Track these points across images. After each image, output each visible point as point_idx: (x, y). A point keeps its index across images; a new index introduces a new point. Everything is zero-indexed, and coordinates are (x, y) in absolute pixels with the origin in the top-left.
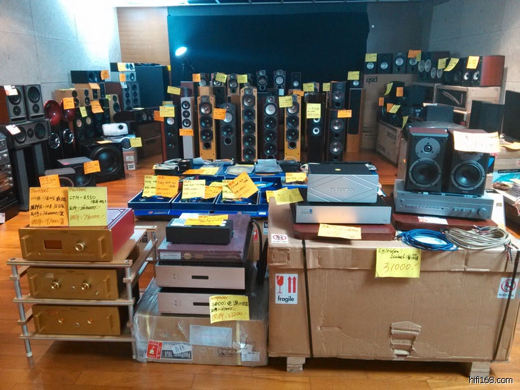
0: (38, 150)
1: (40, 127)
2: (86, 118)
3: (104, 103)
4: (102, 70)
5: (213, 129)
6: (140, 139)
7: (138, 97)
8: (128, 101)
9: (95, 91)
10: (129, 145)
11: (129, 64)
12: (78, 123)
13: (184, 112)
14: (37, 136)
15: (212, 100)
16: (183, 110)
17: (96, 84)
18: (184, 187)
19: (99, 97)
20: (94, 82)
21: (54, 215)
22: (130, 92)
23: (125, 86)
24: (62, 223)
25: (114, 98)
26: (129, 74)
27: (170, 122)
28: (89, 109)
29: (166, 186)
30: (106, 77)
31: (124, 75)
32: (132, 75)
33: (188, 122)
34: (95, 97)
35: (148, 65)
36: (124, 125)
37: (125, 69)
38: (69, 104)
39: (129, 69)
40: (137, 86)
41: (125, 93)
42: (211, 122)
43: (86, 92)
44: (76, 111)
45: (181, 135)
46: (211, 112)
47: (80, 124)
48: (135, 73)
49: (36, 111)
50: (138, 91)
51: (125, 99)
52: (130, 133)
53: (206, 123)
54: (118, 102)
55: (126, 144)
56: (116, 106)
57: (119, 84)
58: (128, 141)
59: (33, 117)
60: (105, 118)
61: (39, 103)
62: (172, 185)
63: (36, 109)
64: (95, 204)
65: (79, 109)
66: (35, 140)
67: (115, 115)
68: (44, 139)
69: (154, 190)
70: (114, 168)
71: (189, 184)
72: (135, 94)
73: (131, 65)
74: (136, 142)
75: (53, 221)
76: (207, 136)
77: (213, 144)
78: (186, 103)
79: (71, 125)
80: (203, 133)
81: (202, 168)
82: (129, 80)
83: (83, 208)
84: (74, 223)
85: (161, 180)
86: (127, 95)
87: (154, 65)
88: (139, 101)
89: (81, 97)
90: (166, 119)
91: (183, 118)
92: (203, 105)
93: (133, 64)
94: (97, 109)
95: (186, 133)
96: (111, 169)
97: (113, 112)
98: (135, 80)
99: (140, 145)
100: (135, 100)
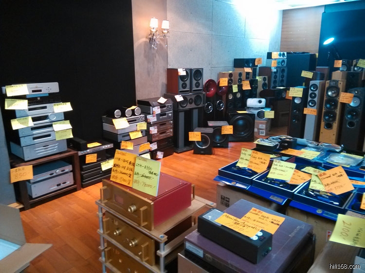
0: (195, 113)
1: (198, 97)
2: (236, 93)
3: (253, 83)
4: (257, 58)
5: (338, 111)
6: (273, 112)
7: (285, 79)
8: (275, 82)
9: (248, 73)
10: (264, 116)
11: (282, 53)
12: (230, 96)
13: (311, 94)
14: (196, 104)
15: (341, 86)
16: (310, 92)
17: (250, 69)
18: (273, 166)
19: (251, 78)
20: (249, 67)
21: (125, 175)
22: (278, 75)
23: (274, 70)
24: (129, 184)
25: (264, 79)
26: (281, 60)
27: (297, 101)
28: (240, 87)
29: (258, 161)
30: (258, 63)
31: (276, 61)
32: (283, 61)
33: (314, 102)
34: (247, 78)
35: (298, 53)
36: (263, 100)
37: (278, 57)
38: (224, 82)
39: (282, 57)
40: (286, 70)
41: (273, 75)
42: (336, 106)
43: (240, 74)
44: (229, 88)
45: (305, 113)
46: (338, 95)
47: (231, 97)
48: (286, 60)
49: (197, 87)
50: (285, 74)
51: (273, 79)
52: (267, 106)
53: (331, 105)
54: (267, 82)
55: (261, 115)
56: (264, 85)
57: (270, 68)
58: (263, 113)
59: (194, 90)
60: (252, 94)
61: (200, 81)
62: (264, 161)
63: (198, 85)
64: (150, 175)
65: (232, 86)
66: (193, 106)
67: (262, 91)
68: (200, 106)
69: (247, 162)
70: (245, 133)
71: (279, 164)
72: (283, 76)
73: (284, 54)
74: (270, 114)
75: (124, 180)
76: (330, 117)
77: (335, 125)
78: (315, 86)
79: (224, 97)
80: (326, 114)
81: (303, 150)
82: (280, 65)
83: (143, 176)
84: (135, 186)
85: (254, 155)
86: (276, 77)
87: (304, 53)
88: (285, 82)
89: (236, 78)
90: (294, 98)
91: (309, 99)
92: (330, 88)
93: (286, 53)
94: (247, 86)
95: (310, 112)
96: (243, 133)
97: (260, 89)
98: (285, 65)
99: (273, 117)
100: (282, 81)
